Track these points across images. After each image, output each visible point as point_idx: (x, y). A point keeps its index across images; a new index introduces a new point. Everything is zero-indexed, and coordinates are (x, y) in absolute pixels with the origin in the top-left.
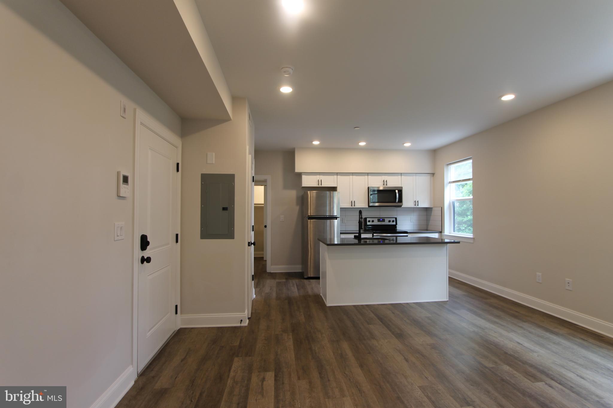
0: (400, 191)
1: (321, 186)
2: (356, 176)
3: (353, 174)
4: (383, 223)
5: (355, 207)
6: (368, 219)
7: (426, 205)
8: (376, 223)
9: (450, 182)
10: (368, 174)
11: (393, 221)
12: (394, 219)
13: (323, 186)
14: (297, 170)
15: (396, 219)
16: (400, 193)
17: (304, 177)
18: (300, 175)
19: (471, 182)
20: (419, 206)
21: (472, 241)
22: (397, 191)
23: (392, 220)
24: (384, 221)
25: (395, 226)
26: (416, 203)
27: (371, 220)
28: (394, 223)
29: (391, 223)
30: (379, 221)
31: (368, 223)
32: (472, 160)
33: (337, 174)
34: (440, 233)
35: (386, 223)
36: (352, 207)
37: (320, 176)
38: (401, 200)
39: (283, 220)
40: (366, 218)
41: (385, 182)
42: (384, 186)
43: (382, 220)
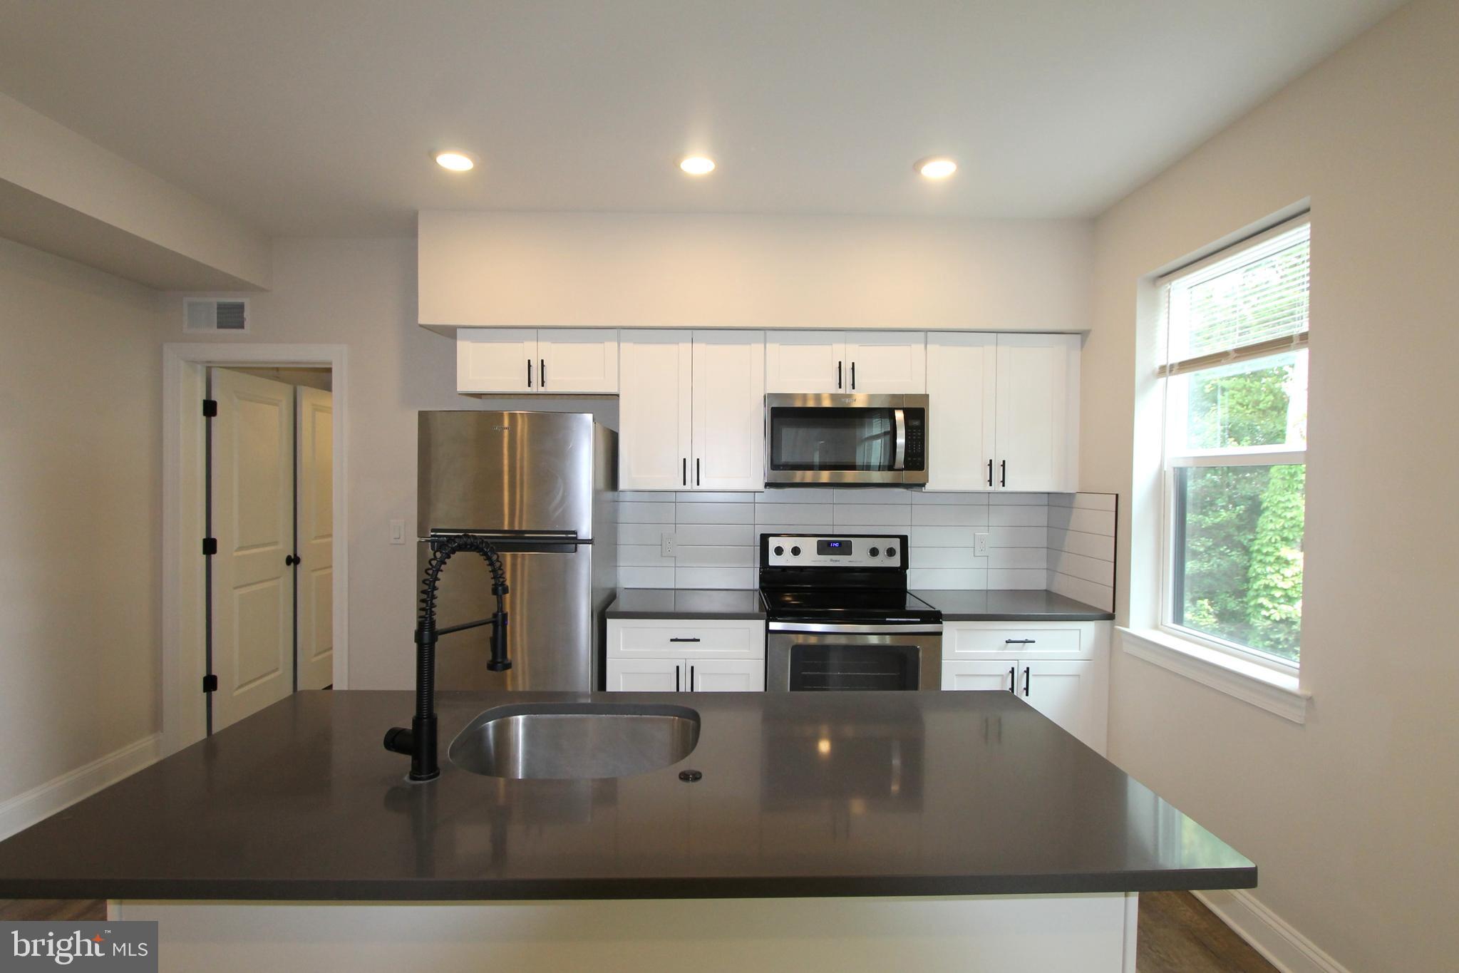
0: (917, 415)
1: (541, 390)
2: (708, 343)
3: (694, 332)
4: (842, 562)
5: (702, 487)
6: (773, 543)
7: (1043, 482)
8: (810, 557)
9: (1164, 371)
10: (765, 334)
11: (891, 552)
12: (896, 544)
13: (551, 388)
14: (426, 317)
15: (904, 540)
16: (917, 423)
17: (466, 349)
19: (1300, 357)
20: (1011, 486)
21: (1296, 715)
22: (899, 415)
23: (882, 545)
24: (845, 548)
25: (898, 576)
26: (996, 470)
27: (787, 544)
28: (895, 562)
29: (882, 561)
30: (824, 548)
31: (774, 560)
32: (1308, 225)
33: (619, 333)
34: (1108, 622)
35: (859, 558)
36: (688, 487)
37: (539, 343)
38: (916, 458)
39: (401, 541)
40: (764, 538)
41: (846, 373)
42: (841, 391)
43: (837, 545)
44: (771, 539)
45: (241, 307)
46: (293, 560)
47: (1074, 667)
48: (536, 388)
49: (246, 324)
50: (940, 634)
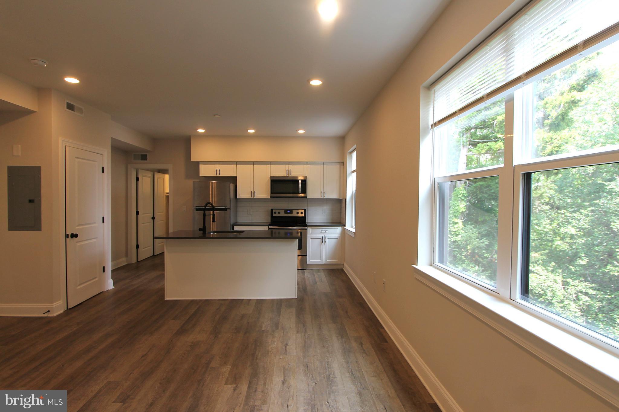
0: (304, 182)
1: (219, 176)
2: (257, 165)
3: (254, 163)
4: (290, 215)
5: (256, 198)
6: (274, 211)
7: (336, 196)
8: (283, 214)
9: (352, 172)
10: (270, 163)
11: (302, 213)
12: (303, 211)
13: (221, 175)
14: (193, 159)
15: (305, 210)
16: (304, 183)
17: (201, 166)
18: (197, 164)
20: (327, 197)
21: (354, 236)
22: (300, 181)
23: (300, 211)
24: (291, 212)
25: (304, 218)
26: (323, 193)
27: (277, 211)
28: (303, 215)
29: (300, 215)
30: (286, 212)
31: (274, 215)
33: (237, 163)
34: (342, 226)
35: (294, 214)
36: (253, 198)
37: (219, 165)
38: (304, 190)
39: (185, 211)
40: (272, 210)
41: (288, 172)
42: (288, 176)
43: (289, 211)
44: (273, 210)
45: (146, 155)
46: (153, 218)
47: (337, 237)
48: (218, 175)
49: (148, 159)
50: (307, 229)
